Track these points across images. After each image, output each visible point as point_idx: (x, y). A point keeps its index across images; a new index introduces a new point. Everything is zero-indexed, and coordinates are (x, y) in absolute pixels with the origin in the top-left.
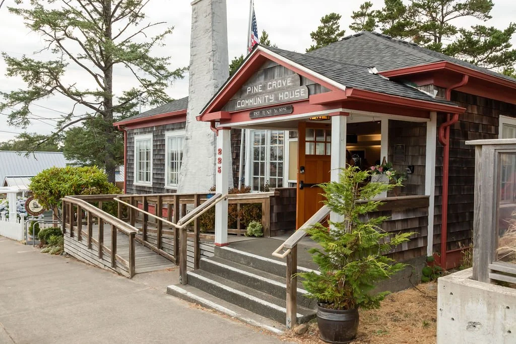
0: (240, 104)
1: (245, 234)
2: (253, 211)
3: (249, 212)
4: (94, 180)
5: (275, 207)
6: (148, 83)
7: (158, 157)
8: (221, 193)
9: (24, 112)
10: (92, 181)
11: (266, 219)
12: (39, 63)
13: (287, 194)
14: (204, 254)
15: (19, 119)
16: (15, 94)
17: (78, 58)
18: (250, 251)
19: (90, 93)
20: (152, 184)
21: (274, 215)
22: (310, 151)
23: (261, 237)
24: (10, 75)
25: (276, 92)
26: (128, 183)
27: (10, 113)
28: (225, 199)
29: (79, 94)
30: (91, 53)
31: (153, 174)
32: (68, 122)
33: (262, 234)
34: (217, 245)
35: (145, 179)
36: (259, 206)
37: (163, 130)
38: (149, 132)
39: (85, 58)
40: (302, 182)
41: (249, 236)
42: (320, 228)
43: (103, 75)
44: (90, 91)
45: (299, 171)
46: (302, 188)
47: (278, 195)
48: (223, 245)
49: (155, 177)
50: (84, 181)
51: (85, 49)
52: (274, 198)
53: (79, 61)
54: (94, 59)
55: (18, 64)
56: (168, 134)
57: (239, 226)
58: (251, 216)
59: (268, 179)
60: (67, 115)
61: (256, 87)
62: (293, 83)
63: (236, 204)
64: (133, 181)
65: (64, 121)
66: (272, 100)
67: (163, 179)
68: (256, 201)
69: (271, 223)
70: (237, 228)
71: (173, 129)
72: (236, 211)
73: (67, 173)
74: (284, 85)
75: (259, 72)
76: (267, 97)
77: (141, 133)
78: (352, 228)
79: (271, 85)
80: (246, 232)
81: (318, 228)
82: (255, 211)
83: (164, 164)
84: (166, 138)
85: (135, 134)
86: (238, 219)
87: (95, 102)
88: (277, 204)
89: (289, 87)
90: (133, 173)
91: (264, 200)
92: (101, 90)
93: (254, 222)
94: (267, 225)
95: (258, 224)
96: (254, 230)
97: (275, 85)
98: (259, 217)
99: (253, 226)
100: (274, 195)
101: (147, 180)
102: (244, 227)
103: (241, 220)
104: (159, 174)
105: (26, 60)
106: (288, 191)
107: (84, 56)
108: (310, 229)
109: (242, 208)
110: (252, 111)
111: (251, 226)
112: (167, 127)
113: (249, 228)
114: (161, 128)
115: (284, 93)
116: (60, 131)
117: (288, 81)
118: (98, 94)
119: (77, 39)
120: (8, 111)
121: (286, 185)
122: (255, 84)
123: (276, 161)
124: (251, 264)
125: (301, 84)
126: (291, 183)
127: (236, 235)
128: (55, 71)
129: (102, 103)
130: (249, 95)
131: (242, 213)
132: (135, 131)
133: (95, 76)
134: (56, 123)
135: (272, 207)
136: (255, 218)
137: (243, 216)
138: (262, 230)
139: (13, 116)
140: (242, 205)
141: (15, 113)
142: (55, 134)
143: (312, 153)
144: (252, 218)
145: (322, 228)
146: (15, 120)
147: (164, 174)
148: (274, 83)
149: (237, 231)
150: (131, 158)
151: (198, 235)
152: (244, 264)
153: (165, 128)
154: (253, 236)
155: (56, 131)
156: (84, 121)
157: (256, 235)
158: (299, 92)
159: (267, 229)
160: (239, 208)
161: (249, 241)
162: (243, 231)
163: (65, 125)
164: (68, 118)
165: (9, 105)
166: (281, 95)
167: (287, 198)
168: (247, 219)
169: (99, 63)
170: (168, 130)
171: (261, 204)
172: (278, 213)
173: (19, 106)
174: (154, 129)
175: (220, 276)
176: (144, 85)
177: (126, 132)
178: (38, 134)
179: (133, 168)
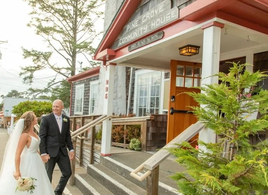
0: (121, 42)
1: (128, 147)
2: (135, 131)
3: (132, 131)
4: (47, 109)
5: (151, 128)
6: (94, 63)
7: (87, 97)
8: (107, 114)
9: (31, 77)
10: (45, 109)
11: (143, 137)
12: (40, 52)
13: (160, 119)
14: (96, 160)
15: (28, 80)
16: (27, 68)
17: (59, 50)
18: (125, 163)
19: (65, 68)
20: (83, 113)
21: (149, 134)
22: (180, 84)
23: (139, 150)
24: (25, 58)
25: (149, 23)
26: (72, 113)
27: (24, 77)
28: (110, 119)
29: (59, 69)
30: (66, 48)
31: (84, 107)
32: (53, 83)
33: (140, 149)
34: (102, 155)
35: (80, 111)
36: (139, 127)
37: (89, 81)
38: (83, 83)
39: (62, 50)
40: (172, 108)
41: (131, 149)
42: (188, 149)
43: (71, 59)
44: (64, 67)
45: (170, 100)
46: (172, 113)
47: (153, 119)
48: (106, 155)
49: (84, 109)
50: (41, 109)
51: (63, 46)
52: (150, 122)
53: (60, 52)
54: (67, 51)
55: (29, 52)
56: (92, 83)
57: (125, 142)
58: (133, 134)
59: (149, 109)
60: (53, 80)
61: (134, 24)
62: (164, 9)
63: (124, 125)
64: (74, 112)
65: (51, 83)
66: (145, 30)
67: (88, 110)
68: (137, 123)
69: (147, 141)
70: (123, 143)
71: (94, 80)
72: (123, 130)
73: (33, 104)
74: (156, 13)
75: (137, 11)
76: (141, 29)
77: (79, 84)
78: (233, 152)
79: (145, 18)
80: (129, 146)
81: (185, 148)
82: (136, 131)
83: (89, 101)
84: (91, 86)
85: (76, 84)
86: (125, 136)
87: (67, 73)
88: (152, 126)
89: (161, 13)
90: (74, 107)
91: (142, 122)
92: (70, 67)
93: (134, 139)
94: (144, 142)
95: (137, 141)
96: (134, 145)
97: (149, 16)
98: (139, 135)
99: (134, 142)
100: (149, 119)
101: (81, 111)
102: (128, 142)
103: (126, 137)
104: (86, 107)
105: (33, 51)
106: (161, 117)
107: (62, 49)
108: (175, 149)
109: (128, 128)
110: (129, 45)
111: (133, 142)
112: (92, 79)
113: (131, 143)
114: (88, 80)
115: (156, 21)
116: (48, 87)
117: (160, 9)
118: (68, 69)
119: (59, 41)
120: (23, 76)
121: (161, 113)
122: (132, 22)
123: (154, 97)
124: (124, 175)
125: (172, 6)
126: (165, 112)
127: (123, 147)
128: (47, 56)
129: (70, 74)
130: (128, 32)
131: (127, 132)
132: (76, 83)
133: (67, 60)
134: (47, 84)
135: (148, 129)
136: (136, 136)
137: (127, 134)
138: (140, 145)
139: (25, 79)
140: (127, 126)
141: (26, 78)
142: (46, 89)
143: (182, 86)
144: (134, 136)
145: (190, 149)
146: (26, 81)
147: (89, 107)
148: (148, 15)
149: (123, 145)
150: (74, 99)
151: (93, 146)
152: (118, 174)
153: (90, 80)
154: (133, 149)
155: (47, 88)
156: (61, 83)
157: (135, 149)
158: (170, 15)
159: (144, 144)
160: (125, 128)
161: (128, 154)
162: (127, 145)
163: (51, 84)
164: (53, 81)
165: (24, 73)
166: (153, 23)
167: (160, 122)
168: (130, 136)
169: (70, 53)
170: (92, 80)
171: (140, 125)
172: (152, 133)
173: (29, 74)
174: (85, 81)
175: (98, 181)
176: (91, 64)
177: (72, 84)
178: (38, 89)
179: (74, 104)
